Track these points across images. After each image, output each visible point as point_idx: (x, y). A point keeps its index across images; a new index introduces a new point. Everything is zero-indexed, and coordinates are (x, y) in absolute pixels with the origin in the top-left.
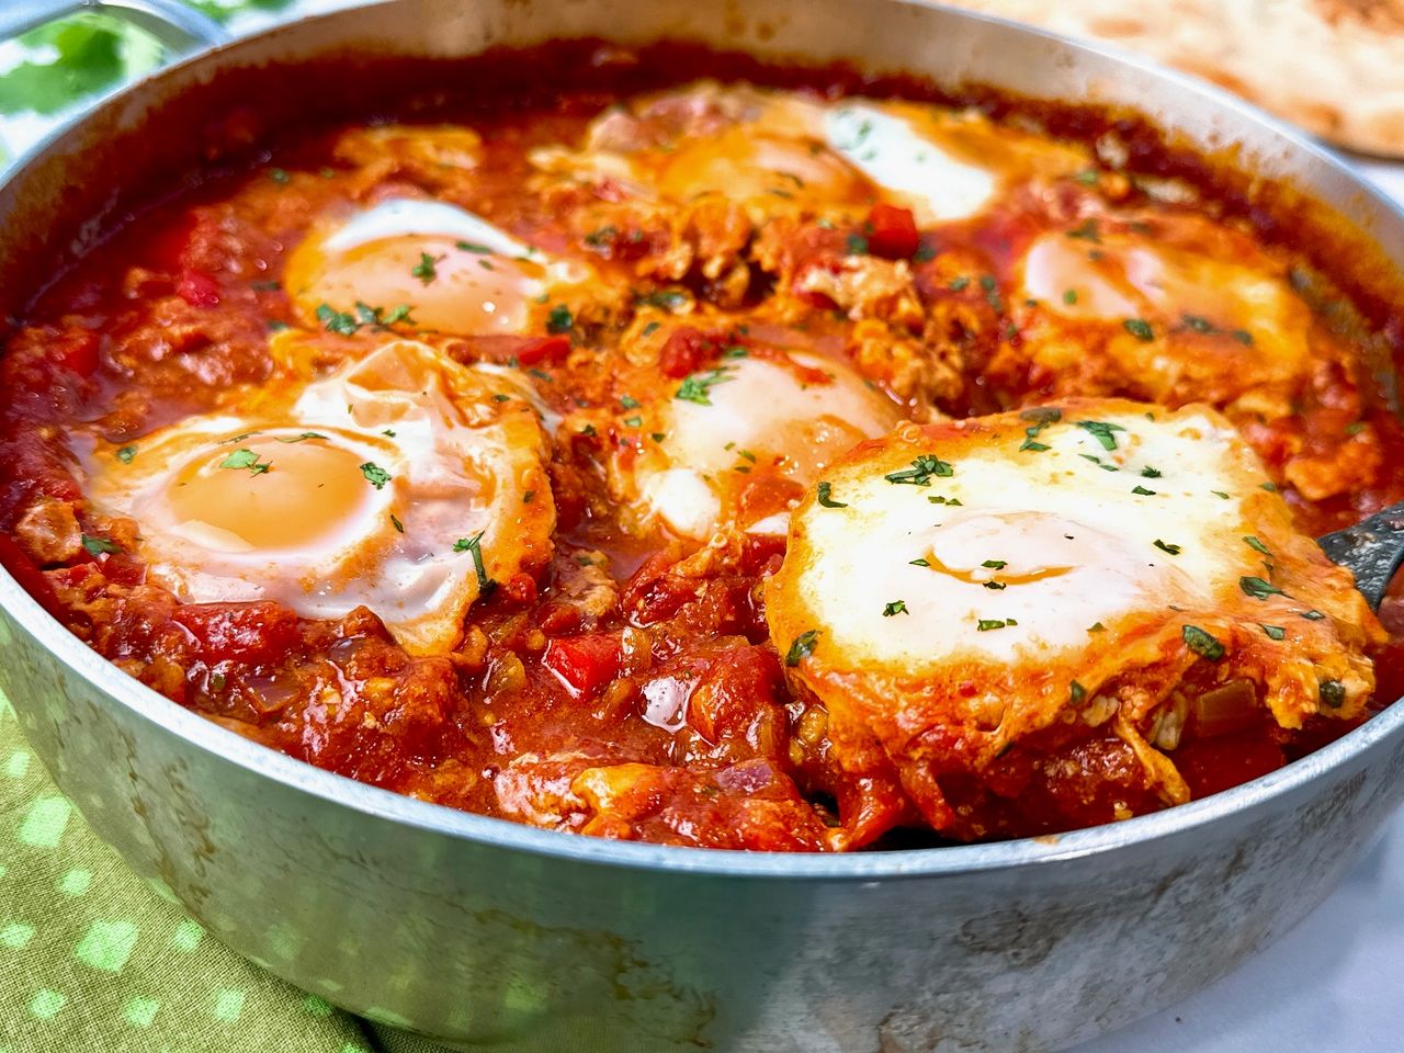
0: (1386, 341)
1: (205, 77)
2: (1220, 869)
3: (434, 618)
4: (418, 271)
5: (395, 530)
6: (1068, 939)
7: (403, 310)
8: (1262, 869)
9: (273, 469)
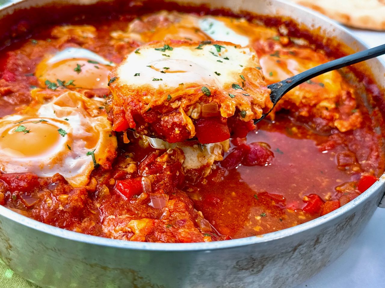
0: (363, 85)
1: (11, 12)
2: (312, 243)
3: (80, 176)
4: (76, 69)
5: (68, 149)
6: (268, 265)
7: (71, 81)
8: (325, 242)
9: (31, 132)
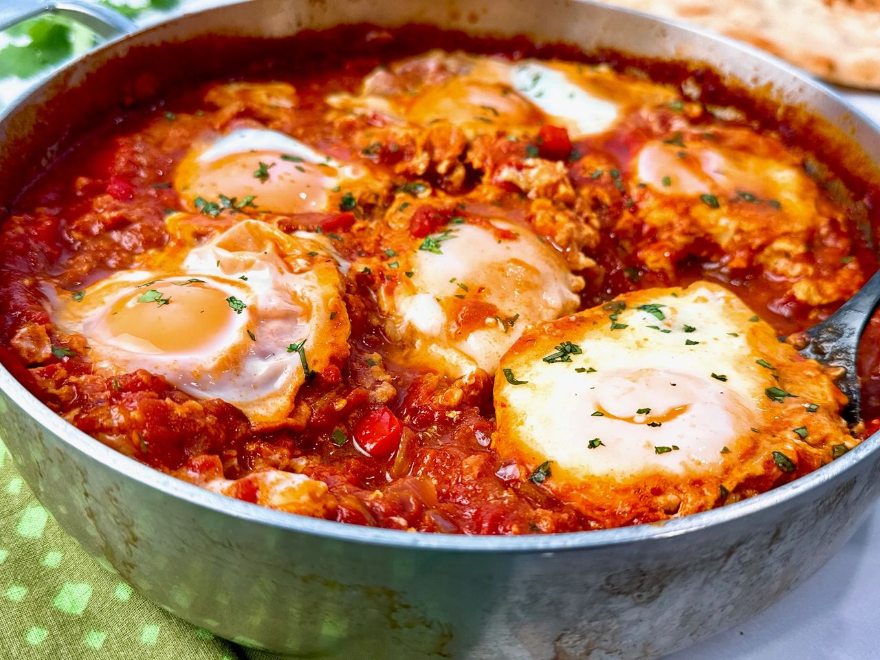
0: (865, 206)
1: (122, 53)
2: (766, 540)
3: (276, 396)
4: (258, 174)
5: (250, 339)
6: (672, 585)
7: (249, 199)
8: (792, 539)
9: (172, 302)
